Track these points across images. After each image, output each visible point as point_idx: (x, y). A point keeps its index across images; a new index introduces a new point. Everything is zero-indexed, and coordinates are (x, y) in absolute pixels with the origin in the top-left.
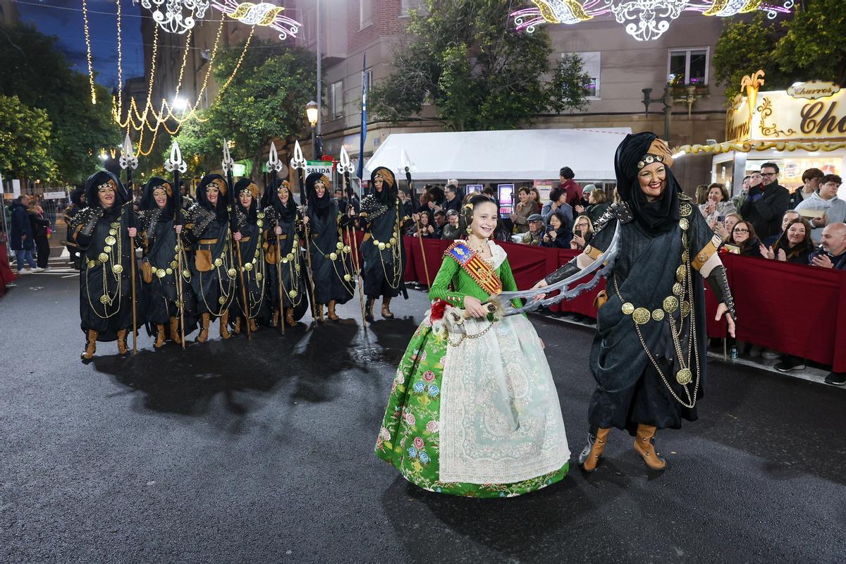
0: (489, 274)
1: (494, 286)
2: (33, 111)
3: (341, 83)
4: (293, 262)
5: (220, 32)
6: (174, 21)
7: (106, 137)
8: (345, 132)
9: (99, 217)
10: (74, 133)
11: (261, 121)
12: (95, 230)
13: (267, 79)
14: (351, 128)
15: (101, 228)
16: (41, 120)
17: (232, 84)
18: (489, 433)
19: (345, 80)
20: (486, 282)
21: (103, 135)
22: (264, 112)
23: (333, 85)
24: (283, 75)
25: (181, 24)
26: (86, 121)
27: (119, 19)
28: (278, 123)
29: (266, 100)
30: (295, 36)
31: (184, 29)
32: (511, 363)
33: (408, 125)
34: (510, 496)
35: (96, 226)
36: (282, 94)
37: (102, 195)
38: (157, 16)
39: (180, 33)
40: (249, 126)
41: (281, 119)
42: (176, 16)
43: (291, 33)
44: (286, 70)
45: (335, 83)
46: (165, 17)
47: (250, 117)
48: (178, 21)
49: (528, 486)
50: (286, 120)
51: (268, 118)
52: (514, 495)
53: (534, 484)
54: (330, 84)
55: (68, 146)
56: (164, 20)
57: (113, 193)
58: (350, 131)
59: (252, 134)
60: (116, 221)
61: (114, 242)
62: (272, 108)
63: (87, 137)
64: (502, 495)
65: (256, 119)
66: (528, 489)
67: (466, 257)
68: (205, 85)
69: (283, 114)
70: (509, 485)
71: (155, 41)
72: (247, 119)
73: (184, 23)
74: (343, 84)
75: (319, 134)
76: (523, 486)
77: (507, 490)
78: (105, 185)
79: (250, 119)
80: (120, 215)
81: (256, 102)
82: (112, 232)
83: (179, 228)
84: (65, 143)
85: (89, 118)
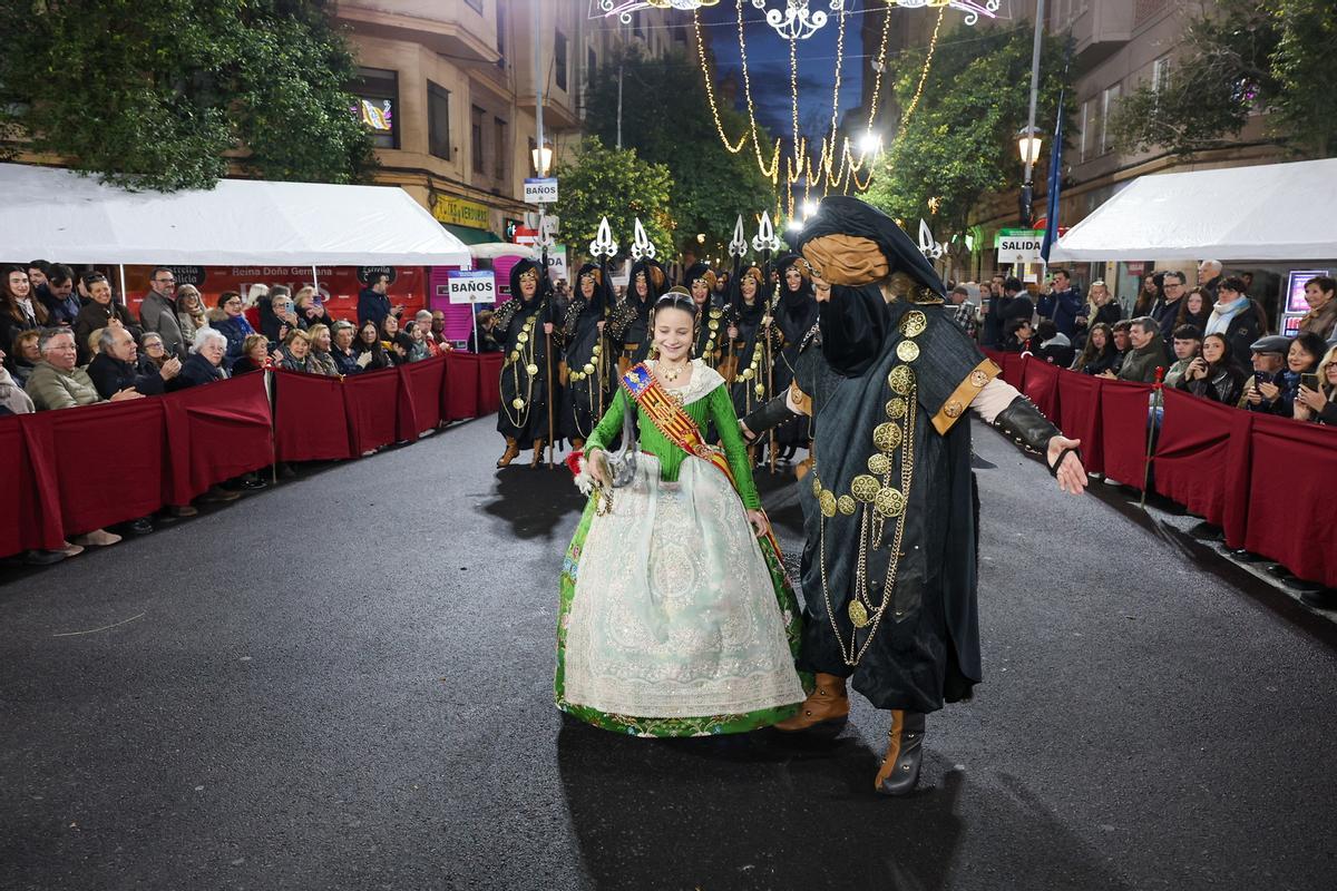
0: (673, 411)
1: (681, 429)
2: (653, 167)
3: (1118, 87)
4: (752, 381)
5: (888, 26)
6: (797, 21)
7: (751, 196)
8: (1117, 176)
9: (516, 310)
10: (711, 194)
11: (956, 164)
12: (510, 324)
13: (970, 94)
14: (1127, 168)
15: (516, 322)
16: (660, 180)
17: (918, 108)
18: (614, 640)
19: (1125, 81)
20: (667, 423)
21: (749, 195)
22: (963, 150)
23: (1107, 92)
24: (997, 85)
25: (807, 24)
26: (727, 176)
27: (741, 29)
28: (985, 166)
29: (968, 129)
30: (993, 16)
31: (810, 30)
32: (671, 544)
33: (1230, 156)
34: (641, 735)
35: (512, 320)
36: (994, 116)
37: (523, 284)
38: (773, 18)
39: (804, 37)
40: (937, 173)
41: (992, 159)
42: (799, 12)
43: (988, 12)
44: (1002, 75)
45: (1109, 88)
46: (784, 16)
47: (939, 158)
48: (802, 20)
49: (674, 728)
50: (1000, 161)
51: (970, 158)
52: (648, 735)
53: (683, 726)
54: (1101, 91)
55: (702, 213)
56: (782, 22)
57: (534, 283)
58: (1124, 174)
59: (941, 185)
60: (532, 315)
61: (526, 339)
62: (975, 141)
63: (727, 198)
64: (631, 731)
65: (949, 160)
66: (674, 733)
67: (642, 385)
68: (873, 112)
69: (995, 152)
70: (641, 720)
71: (792, 54)
72: (934, 161)
73: (811, 21)
74: (1121, 88)
75: (1027, 181)
76: (664, 726)
77: (637, 726)
78: (526, 274)
79: (938, 163)
80: (539, 308)
81: (952, 131)
82: (526, 328)
83: (601, 324)
84: (700, 209)
85: (731, 172)
